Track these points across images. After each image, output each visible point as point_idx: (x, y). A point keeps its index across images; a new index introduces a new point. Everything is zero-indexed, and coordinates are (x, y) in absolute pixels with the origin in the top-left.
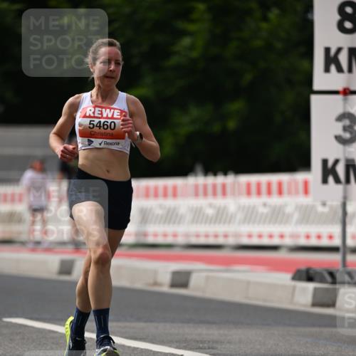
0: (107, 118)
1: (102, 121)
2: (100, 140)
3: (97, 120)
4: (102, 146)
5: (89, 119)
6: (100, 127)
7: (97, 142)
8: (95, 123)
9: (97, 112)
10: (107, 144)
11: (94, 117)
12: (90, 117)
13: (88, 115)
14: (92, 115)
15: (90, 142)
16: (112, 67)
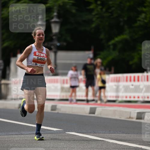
0: (42, 57)
1: (41, 57)
2: (40, 64)
3: (40, 57)
4: (40, 66)
5: (37, 57)
6: (40, 60)
7: (38, 65)
8: (39, 58)
9: (40, 54)
10: (41, 65)
11: (39, 56)
12: (37, 56)
13: (37, 55)
14: (38, 55)
15: (36, 64)
16: (41, 36)
